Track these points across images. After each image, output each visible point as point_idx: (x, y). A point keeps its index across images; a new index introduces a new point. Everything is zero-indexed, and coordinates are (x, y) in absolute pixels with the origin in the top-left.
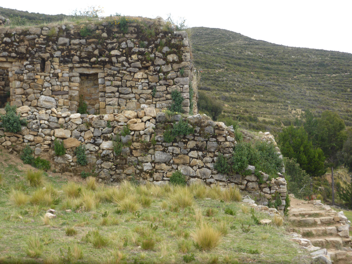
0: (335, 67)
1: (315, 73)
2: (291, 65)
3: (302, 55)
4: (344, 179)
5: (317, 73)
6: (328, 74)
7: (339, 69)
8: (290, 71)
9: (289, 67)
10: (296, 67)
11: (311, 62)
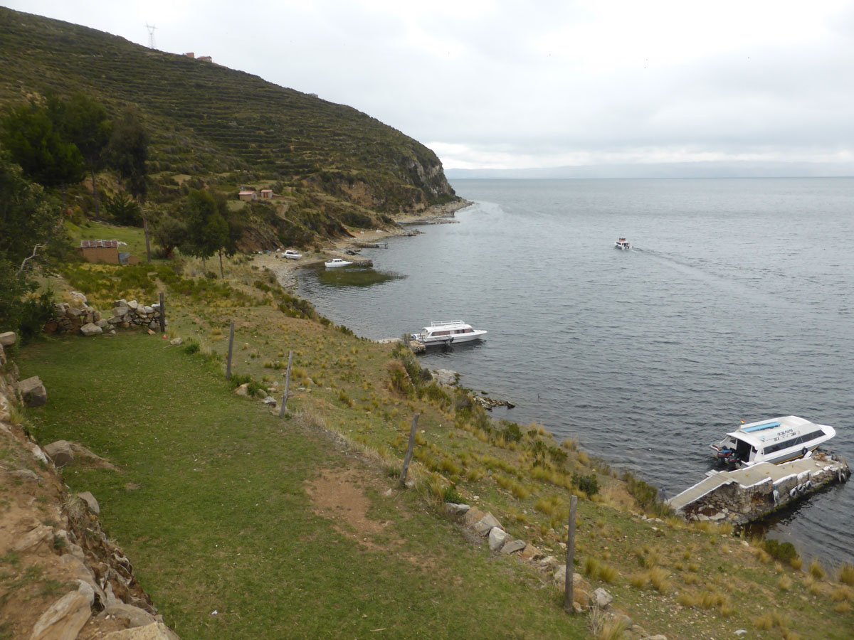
0: (83, 46)
1: (56, 50)
2: (21, 36)
3: (36, 25)
4: (109, 186)
5: (60, 51)
6: (75, 53)
7: (89, 49)
8: (21, 44)
9: (18, 38)
10: (28, 39)
11: (49, 35)
